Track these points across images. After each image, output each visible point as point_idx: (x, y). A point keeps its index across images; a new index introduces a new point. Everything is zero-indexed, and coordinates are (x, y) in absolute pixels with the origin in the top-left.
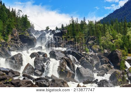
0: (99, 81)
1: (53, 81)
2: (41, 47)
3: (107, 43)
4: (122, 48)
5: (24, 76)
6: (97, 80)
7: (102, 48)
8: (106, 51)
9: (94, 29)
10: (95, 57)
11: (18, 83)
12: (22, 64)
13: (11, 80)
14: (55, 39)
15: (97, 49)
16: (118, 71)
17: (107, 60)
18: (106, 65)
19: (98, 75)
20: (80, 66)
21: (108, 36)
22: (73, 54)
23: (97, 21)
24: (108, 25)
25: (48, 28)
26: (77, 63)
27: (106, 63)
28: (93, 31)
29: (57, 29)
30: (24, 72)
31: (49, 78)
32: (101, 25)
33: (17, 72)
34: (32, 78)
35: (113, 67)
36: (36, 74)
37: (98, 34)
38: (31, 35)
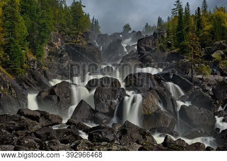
25: (127, 28)
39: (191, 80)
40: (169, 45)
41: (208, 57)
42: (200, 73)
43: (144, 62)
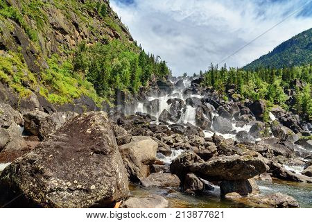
0: (237, 132)
1: (189, 128)
2: (178, 94)
3: (250, 92)
4: (267, 97)
5: (160, 121)
6: (235, 130)
7: (243, 97)
8: (247, 101)
9: (236, 76)
10: (235, 106)
11: (154, 127)
12: (158, 110)
13: (147, 124)
14: (192, 85)
15: (237, 99)
16: (260, 123)
17: (249, 110)
18: (247, 116)
19: (236, 126)
20: (217, 115)
21: (251, 84)
22: (212, 103)
23: (239, 68)
24: (252, 72)
25: (185, 75)
26: (214, 112)
27: (247, 114)
28: (234, 78)
29: (195, 75)
30: (160, 117)
31: (185, 125)
32: (244, 72)
33: (153, 117)
34: (168, 124)
35: (254, 118)
36: (171, 120)
37: (239, 82)
38: (168, 81)
39: (219, 102)
40: (207, 85)
41: (227, 92)
42: (222, 99)
43: (194, 92)
